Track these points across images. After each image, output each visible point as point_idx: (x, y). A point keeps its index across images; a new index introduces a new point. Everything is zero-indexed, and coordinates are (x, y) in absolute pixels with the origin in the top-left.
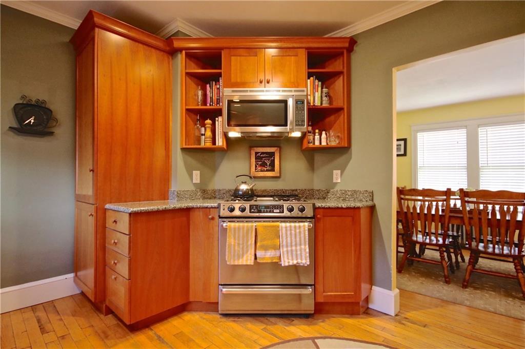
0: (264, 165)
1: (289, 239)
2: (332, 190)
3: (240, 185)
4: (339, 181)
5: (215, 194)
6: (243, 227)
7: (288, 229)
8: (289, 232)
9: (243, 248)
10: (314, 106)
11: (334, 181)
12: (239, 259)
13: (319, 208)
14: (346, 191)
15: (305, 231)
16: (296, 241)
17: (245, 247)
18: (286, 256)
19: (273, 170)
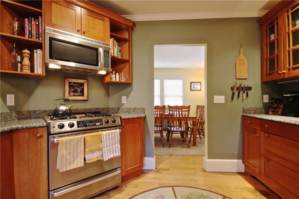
0: (76, 91)
1: (108, 142)
2: (121, 108)
3: (59, 106)
4: (125, 102)
5: (30, 115)
6: (74, 139)
7: (108, 135)
8: (108, 137)
9: (73, 156)
10: (114, 56)
11: (122, 103)
12: (70, 165)
13: (123, 119)
14: (130, 108)
15: (117, 134)
16: (112, 142)
17: (75, 154)
18: (106, 153)
19: (83, 95)
